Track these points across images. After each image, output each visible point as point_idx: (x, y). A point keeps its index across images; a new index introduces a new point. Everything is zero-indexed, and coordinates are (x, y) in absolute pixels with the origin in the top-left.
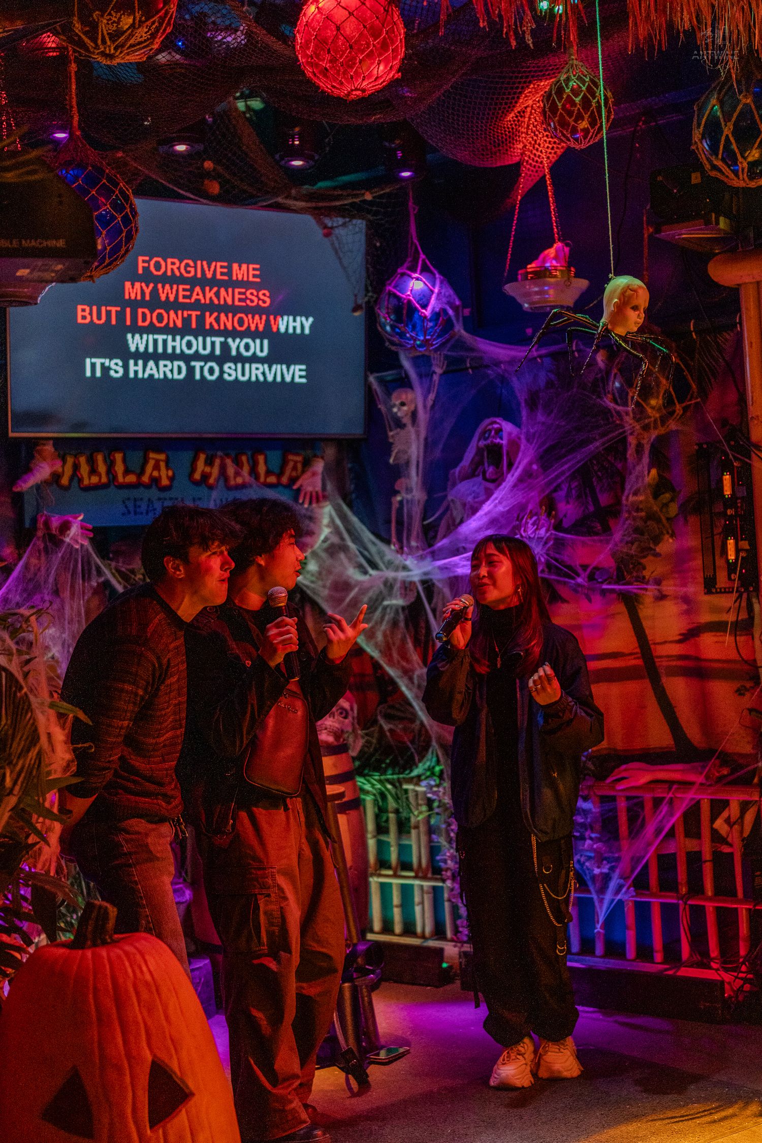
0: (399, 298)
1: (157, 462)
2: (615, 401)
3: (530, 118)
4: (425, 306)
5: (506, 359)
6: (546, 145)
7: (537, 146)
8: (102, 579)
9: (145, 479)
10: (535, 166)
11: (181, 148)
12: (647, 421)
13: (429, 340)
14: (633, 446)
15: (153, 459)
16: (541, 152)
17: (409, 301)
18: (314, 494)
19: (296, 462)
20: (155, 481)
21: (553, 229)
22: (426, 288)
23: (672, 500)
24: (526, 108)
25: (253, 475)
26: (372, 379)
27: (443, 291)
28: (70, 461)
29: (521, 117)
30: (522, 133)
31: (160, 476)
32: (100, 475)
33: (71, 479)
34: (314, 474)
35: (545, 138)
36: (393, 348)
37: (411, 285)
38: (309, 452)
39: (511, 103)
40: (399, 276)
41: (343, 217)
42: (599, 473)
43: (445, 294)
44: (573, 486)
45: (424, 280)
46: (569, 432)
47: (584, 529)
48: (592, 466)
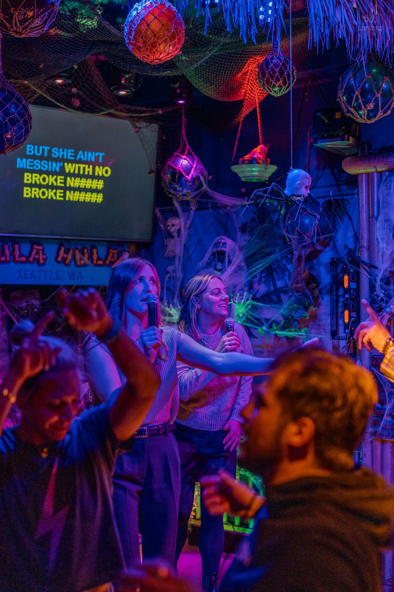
0: (174, 169)
1: (38, 250)
2: (288, 231)
3: (250, 76)
4: (188, 174)
5: (231, 205)
6: (258, 91)
7: (253, 91)
9: (31, 259)
10: (251, 102)
11: (59, 81)
12: (304, 244)
13: (188, 193)
14: (296, 257)
15: (36, 249)
16: (255, 95)
17: (180, 171)
19: (114, 254)
20: (38, 260)
21: (259, 137)
22: (189, 164)
23: (316, 287)
24: (248, 71)
25: (90, 260)
26: (157, 210)
27: (198, 166)
29: (245, 75)
30: (245, 84)
31: (39, 258)
32: (6, 256)
35: (258, 88)
36: (170, 196)
37: (181, 162)
38: (122, 249)
39: (240, 68)
40: (175, 157)
41: (146, 122)
42: (277, 270)
43: (199, 168)
44: (262, 276)
45: (188, 160)
46: (262, 247)
47: (267, 299)
48: (274, 266)
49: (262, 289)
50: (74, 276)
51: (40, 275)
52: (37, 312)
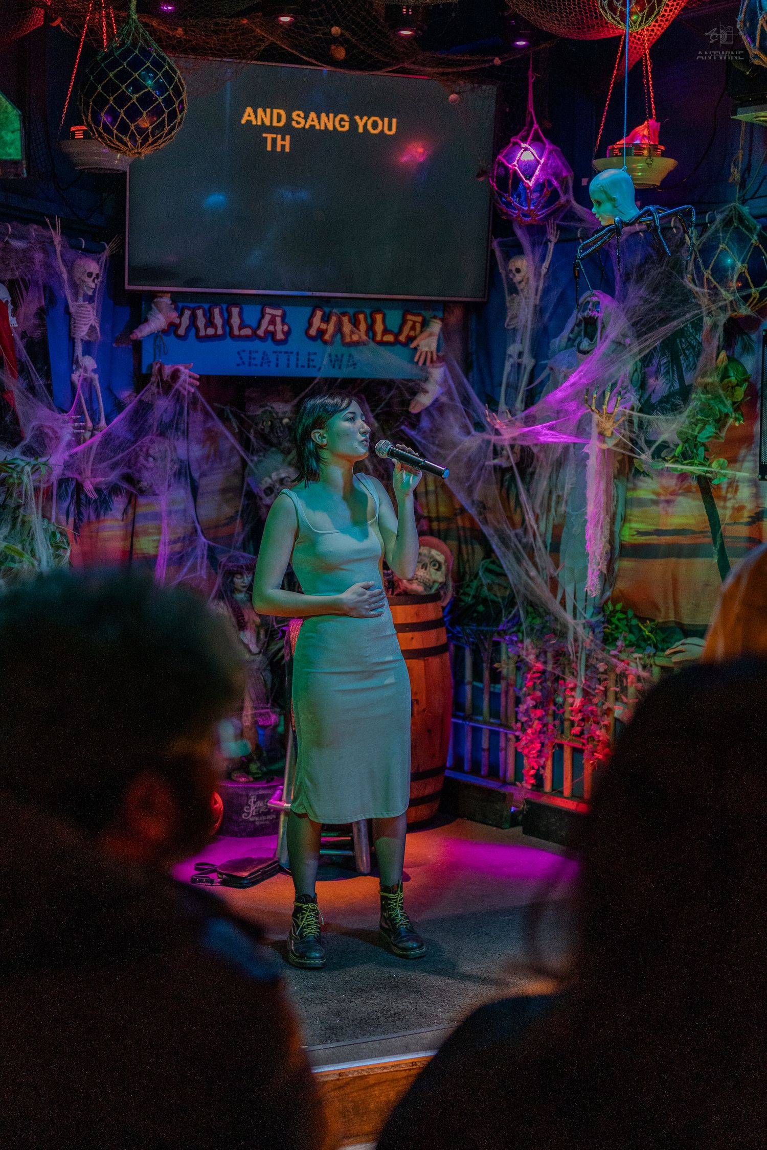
0: (506, 168)
1: (273, 317)
2: (693, 282)
4: (529, 177)
8: (209, 425)
9: (261, 332)
11: (286, 19)
12: (722, 303)
13: (531, 210)
14: (708, 327)
15: (269, 314)
17: (516, 171)
18: (429, 355)
19: (415, 322)
20: (273, 334)
21: (651, 104)
22: (532, 158)
23: (740, 384)
25: (371, 334)
26: (495, 244)
27: (551, 162)
28: (187, 313)
31: (276, 331)
32: (215, 327)
33: (188, 329)
34: (431, 335)
37: (519, 154)
38: (428, 314)
40: (510, 146)
41: (471, 82)
42: (687, 352)
43: (551, 165)
44: (662, 363)
45: (532, 150)
46: (652, 310)
47: (668, 406)
48: (681, 345)
49: (660, 385)
50: (341, 361)
51: (277, 359)
52: (287, 424)
